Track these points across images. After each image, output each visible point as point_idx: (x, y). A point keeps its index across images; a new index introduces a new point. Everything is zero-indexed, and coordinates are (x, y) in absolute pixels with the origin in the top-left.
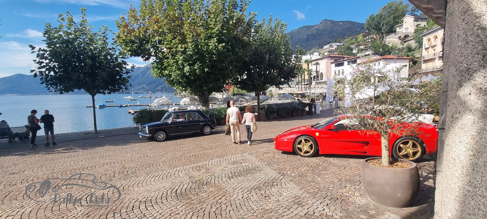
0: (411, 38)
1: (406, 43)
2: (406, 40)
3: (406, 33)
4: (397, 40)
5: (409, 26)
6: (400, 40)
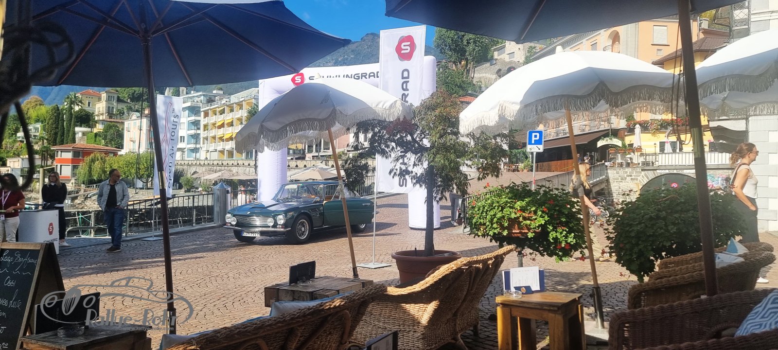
3: (511, 63)
4: (494, 76)
5: (515, 50)
6: (499, 76)
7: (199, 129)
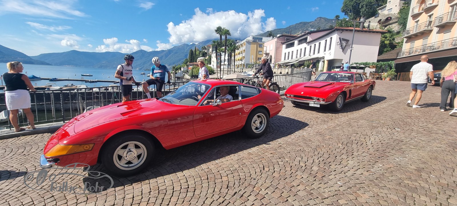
0: (394, 21)
1: (388, 27)
2: (387, 24)
3: (389, 14)
4: (377, 24)
5: (393, 6)
6: (380, 24)
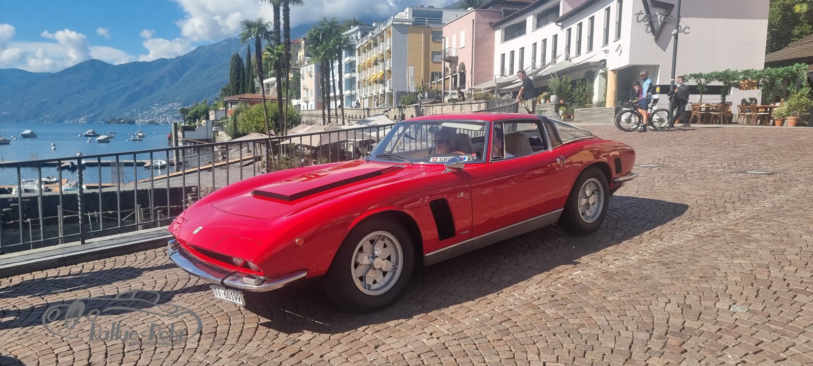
7: (354, 71)
